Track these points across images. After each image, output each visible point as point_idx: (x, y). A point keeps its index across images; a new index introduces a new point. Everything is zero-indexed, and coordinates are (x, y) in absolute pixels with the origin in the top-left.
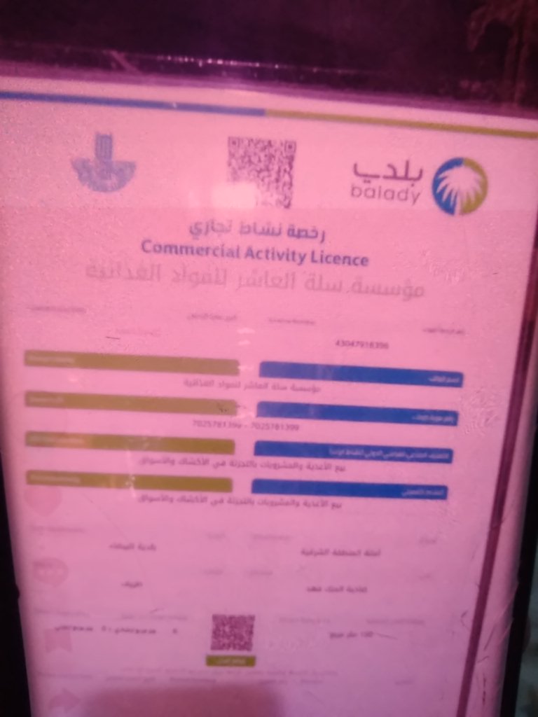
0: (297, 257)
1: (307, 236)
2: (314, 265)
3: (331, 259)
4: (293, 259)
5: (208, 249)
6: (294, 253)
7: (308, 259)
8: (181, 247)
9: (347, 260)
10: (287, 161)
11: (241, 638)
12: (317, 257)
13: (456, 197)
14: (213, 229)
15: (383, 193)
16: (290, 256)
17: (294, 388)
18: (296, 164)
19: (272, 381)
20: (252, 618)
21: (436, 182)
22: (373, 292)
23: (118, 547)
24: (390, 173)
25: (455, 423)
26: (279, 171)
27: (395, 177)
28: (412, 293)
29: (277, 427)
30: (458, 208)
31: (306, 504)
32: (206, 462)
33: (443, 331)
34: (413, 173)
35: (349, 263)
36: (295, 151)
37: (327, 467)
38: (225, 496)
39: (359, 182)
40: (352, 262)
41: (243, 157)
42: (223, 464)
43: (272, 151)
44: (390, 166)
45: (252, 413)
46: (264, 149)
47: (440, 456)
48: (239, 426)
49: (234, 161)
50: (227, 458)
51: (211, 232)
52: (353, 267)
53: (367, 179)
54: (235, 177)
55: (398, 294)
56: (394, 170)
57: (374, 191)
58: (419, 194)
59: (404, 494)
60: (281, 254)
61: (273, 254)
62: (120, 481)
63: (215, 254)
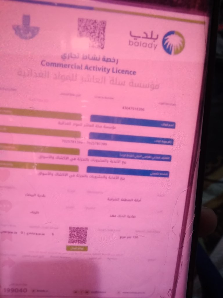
0: (106, 70)
1: (110, 61)
2: (114, 74)
3: (120, 71)
4: (105, 71)
5: (69, 65)
6: (105, 69)
7: (111, 71)
8: (58, 64)
9: (127, 72)
10: (102, 29)
11: (82, 238)
12: (115, 70)
13: (172, 47)
14: (71, 57)
15: (142, 44)
16: (104, 69)
17: (105, 127)
18: (106, 30)
19: (96, 124)
20: (86, 229)
21: (164, 41)
22: (138, 86)
23: (29, 195)
24: (145, 36)
25: (172, 144)
26: (99, 33)
27: (147, 38)
28: (154, 87)
29: (98, 144)
30: (173, 52)
31: (110, 178)
32: (67, 158)
33: (167, 104)
34: (154, 36)
35: (128, 74)
36: (106, 25)
37: (119, 162)
38: (75, 173)
39: (132, 39)
40: (129, 73)
41: (84, 27)
42: (75, 159)
43: (96, 25)
44: (145, 33)
45: (87, 137)
46: (93, 24)
47: (166, 158)
48: (82, 143)
49: (80, 28)
50: (76, 157)
51: (70, 58)
52: (129, 75)
53: (136, 38)
54: (81, 35)
55: (148, 87)
56: (147, 35)
57: (138, 43)
58: (157, 45)
59: (151, 175)
60: (100, 68)
61: (96, 68)
62: (30, 166)
63: (72, 68)
